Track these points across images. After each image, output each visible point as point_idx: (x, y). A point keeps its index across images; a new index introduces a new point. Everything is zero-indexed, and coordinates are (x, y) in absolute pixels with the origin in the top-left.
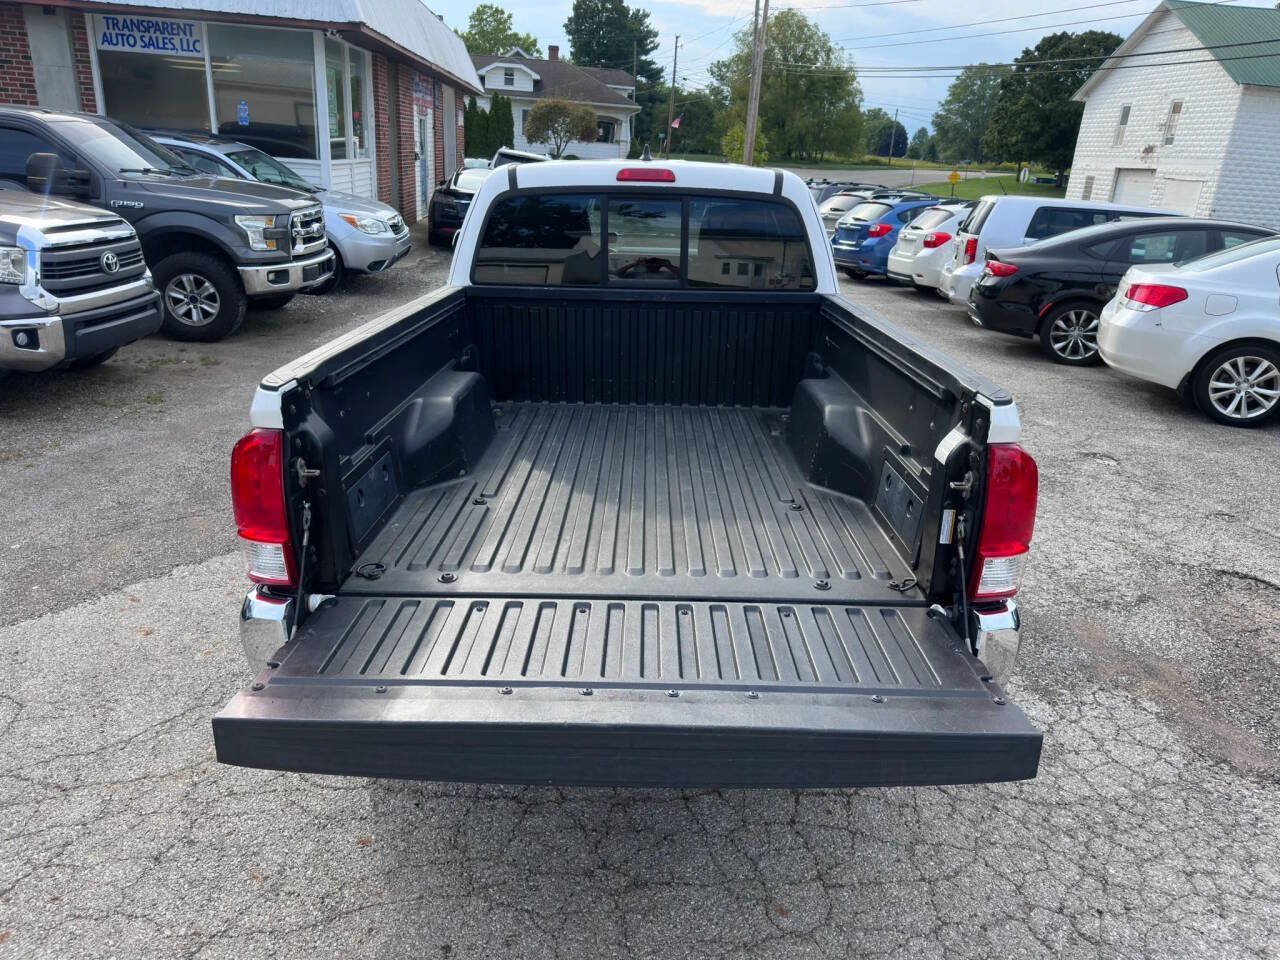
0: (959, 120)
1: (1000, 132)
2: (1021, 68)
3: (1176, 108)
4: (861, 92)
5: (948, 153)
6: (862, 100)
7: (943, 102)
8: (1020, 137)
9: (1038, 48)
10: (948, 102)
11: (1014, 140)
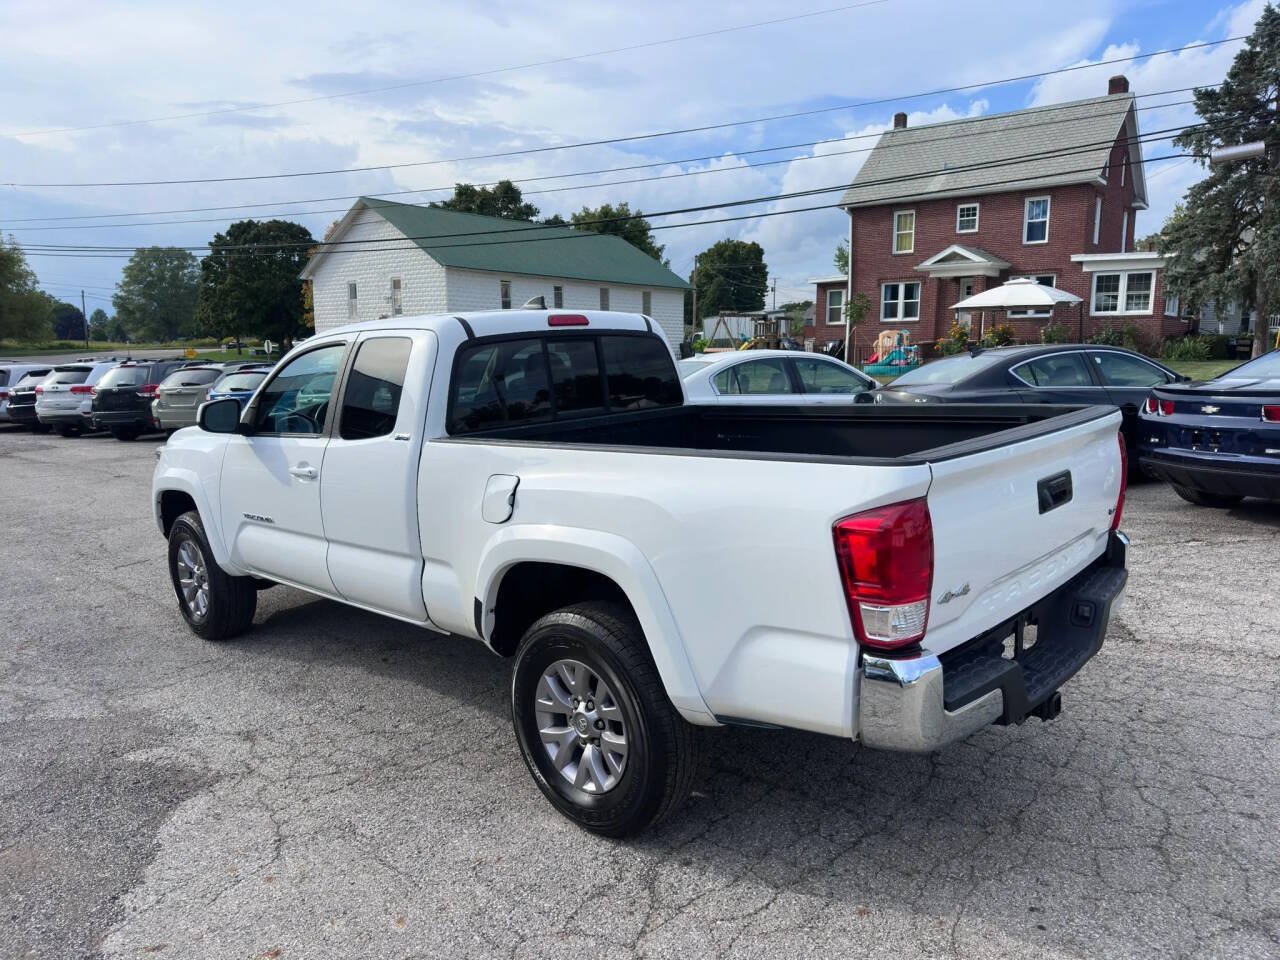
0: (143, 301)
1: (213, 310)
2: (217, 252)
3: (396, 284)
4: (32, 274)
5: (141, 333)
6: (36, 282)
7: (121, 283)
8: (235, 313)
9: (229, 233)
10: (126, 284)
11: (230, 316)
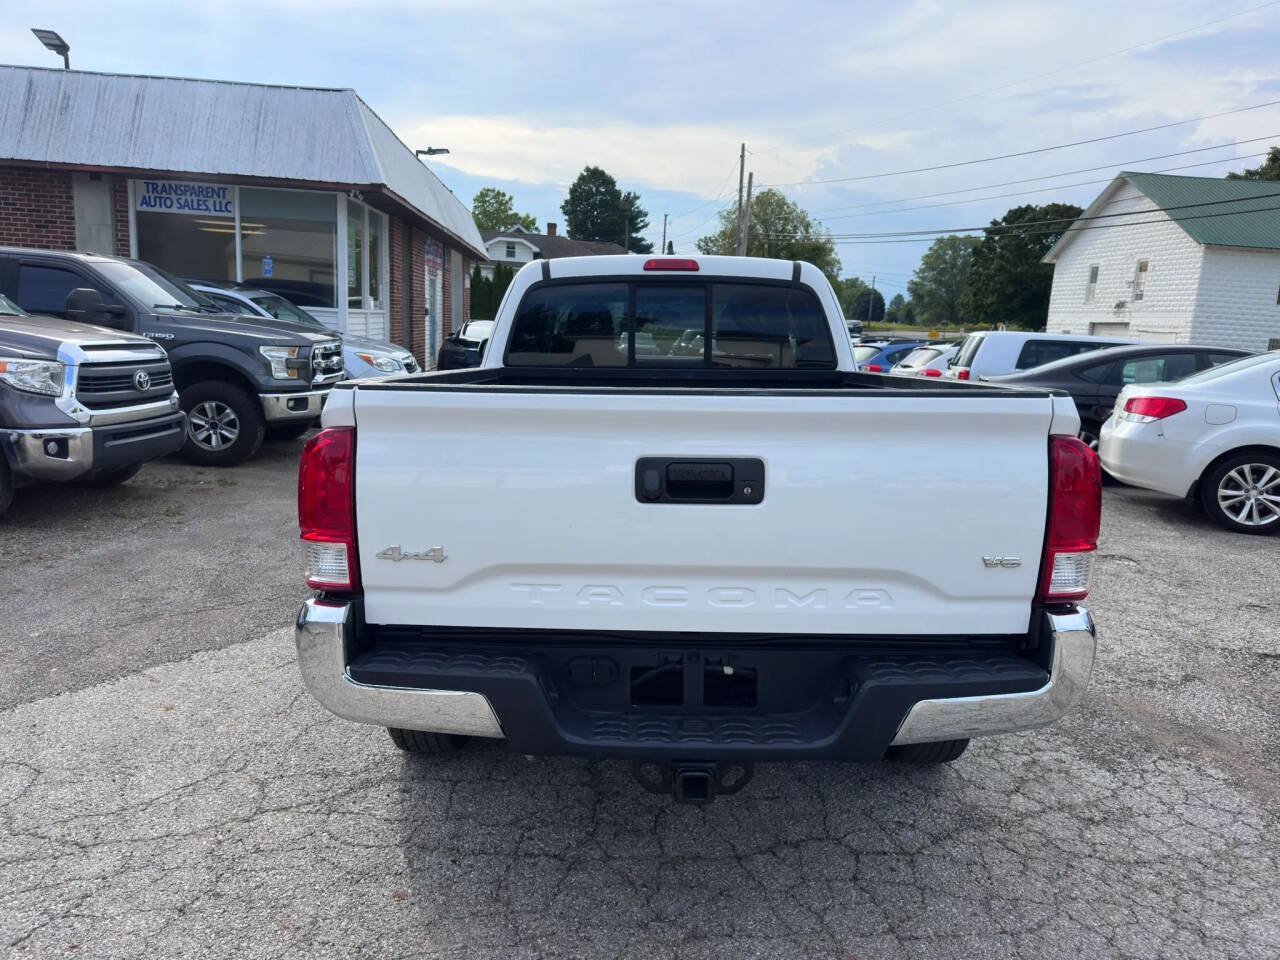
0: (934, 286)
1: (975, 295)
2: (989, 239)
3: (1143, 267)
4: (839, 262)
5: (925, 316)
6: (840, 269)
7: (918, 271)
8: (994, 298)
9: (1005, 219)
10: (922, 271)
11: (989, 301)
